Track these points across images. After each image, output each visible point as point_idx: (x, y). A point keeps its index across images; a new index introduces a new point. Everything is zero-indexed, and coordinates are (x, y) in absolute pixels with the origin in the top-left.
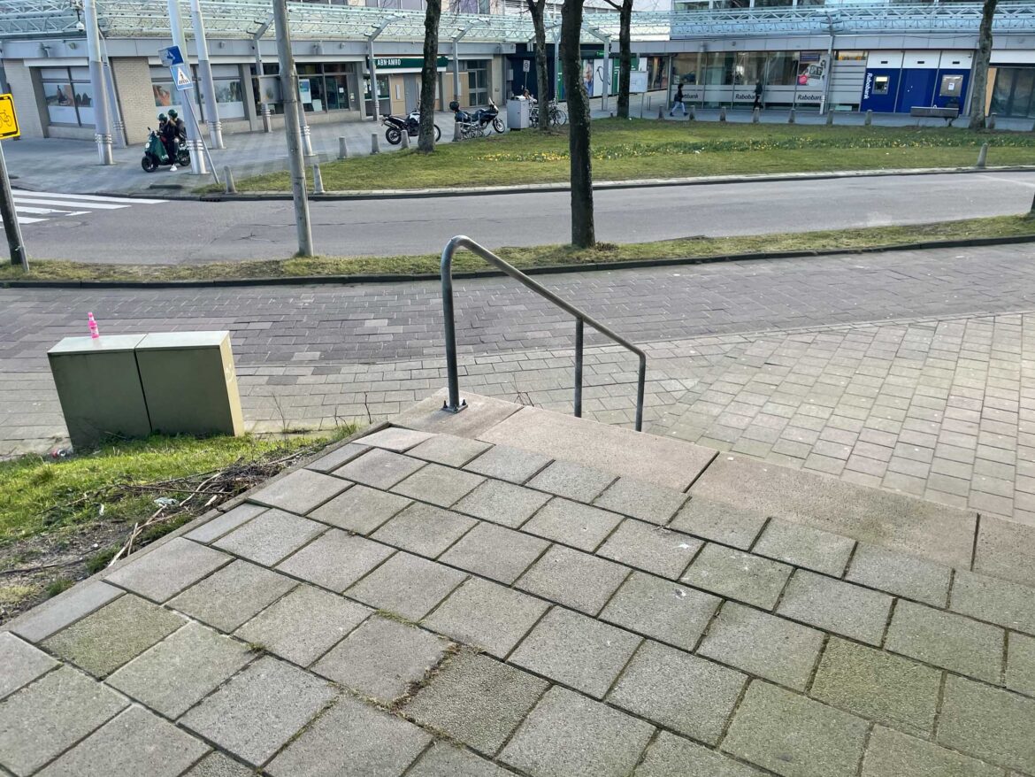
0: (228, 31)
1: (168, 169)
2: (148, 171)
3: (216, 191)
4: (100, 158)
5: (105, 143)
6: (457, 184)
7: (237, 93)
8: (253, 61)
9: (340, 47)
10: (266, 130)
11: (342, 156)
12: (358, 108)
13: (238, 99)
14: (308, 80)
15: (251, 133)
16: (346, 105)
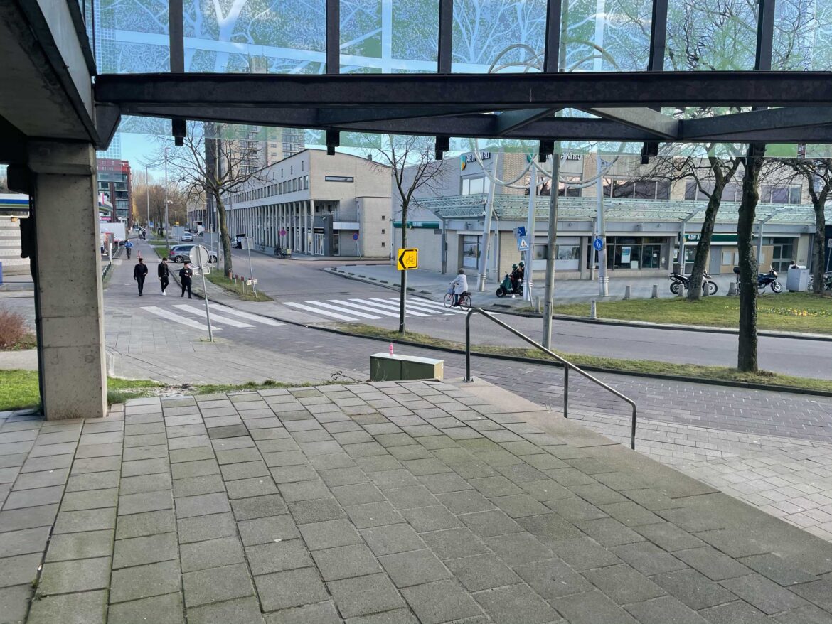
0: (576, 216)
1: (511, 297)
2: (499, 297)
3: (529, 311)
4: (477, 287)
5: (482, 279)
6: (700, 324)
7: (576, 254)
8: (590, 234)
9: (658, 226)
10: (590, 279)
11: (625, 299)
12: (667, 268)
13: (576, 258)
14: (630, 248)
15: (580, 279)
16: (657, 266)
